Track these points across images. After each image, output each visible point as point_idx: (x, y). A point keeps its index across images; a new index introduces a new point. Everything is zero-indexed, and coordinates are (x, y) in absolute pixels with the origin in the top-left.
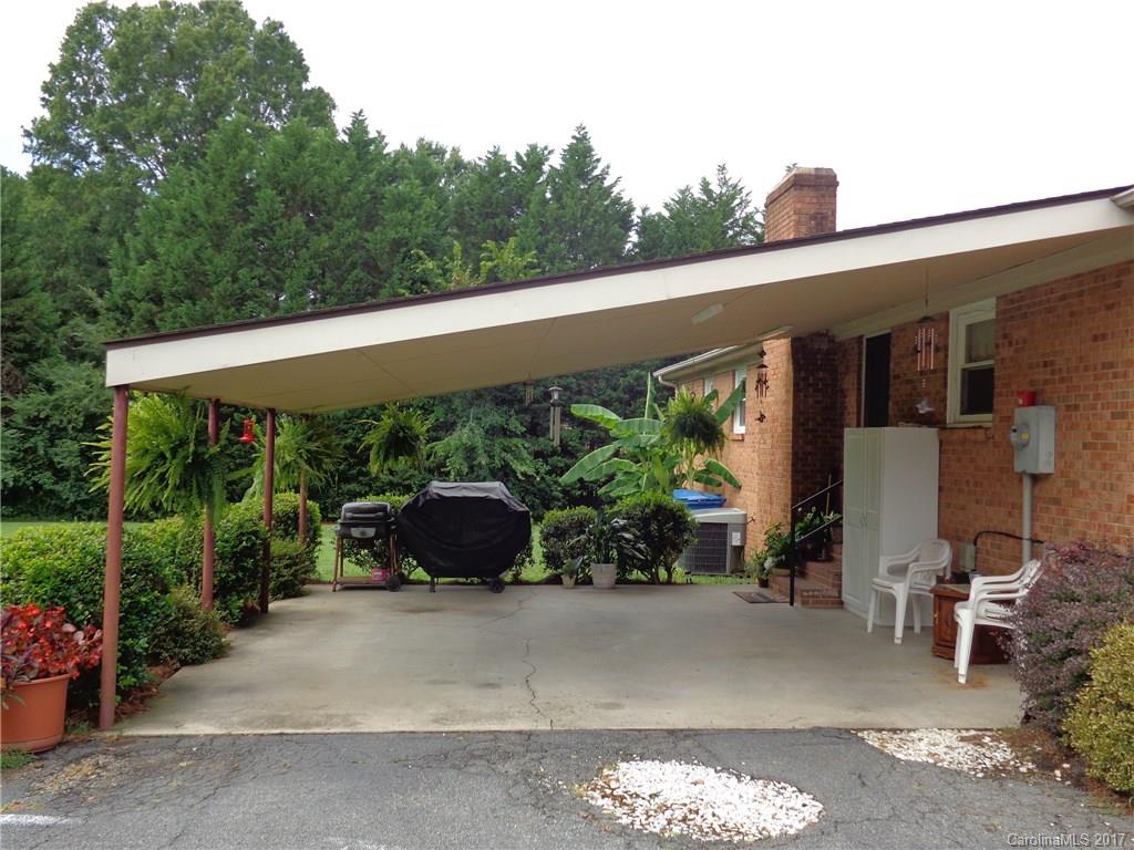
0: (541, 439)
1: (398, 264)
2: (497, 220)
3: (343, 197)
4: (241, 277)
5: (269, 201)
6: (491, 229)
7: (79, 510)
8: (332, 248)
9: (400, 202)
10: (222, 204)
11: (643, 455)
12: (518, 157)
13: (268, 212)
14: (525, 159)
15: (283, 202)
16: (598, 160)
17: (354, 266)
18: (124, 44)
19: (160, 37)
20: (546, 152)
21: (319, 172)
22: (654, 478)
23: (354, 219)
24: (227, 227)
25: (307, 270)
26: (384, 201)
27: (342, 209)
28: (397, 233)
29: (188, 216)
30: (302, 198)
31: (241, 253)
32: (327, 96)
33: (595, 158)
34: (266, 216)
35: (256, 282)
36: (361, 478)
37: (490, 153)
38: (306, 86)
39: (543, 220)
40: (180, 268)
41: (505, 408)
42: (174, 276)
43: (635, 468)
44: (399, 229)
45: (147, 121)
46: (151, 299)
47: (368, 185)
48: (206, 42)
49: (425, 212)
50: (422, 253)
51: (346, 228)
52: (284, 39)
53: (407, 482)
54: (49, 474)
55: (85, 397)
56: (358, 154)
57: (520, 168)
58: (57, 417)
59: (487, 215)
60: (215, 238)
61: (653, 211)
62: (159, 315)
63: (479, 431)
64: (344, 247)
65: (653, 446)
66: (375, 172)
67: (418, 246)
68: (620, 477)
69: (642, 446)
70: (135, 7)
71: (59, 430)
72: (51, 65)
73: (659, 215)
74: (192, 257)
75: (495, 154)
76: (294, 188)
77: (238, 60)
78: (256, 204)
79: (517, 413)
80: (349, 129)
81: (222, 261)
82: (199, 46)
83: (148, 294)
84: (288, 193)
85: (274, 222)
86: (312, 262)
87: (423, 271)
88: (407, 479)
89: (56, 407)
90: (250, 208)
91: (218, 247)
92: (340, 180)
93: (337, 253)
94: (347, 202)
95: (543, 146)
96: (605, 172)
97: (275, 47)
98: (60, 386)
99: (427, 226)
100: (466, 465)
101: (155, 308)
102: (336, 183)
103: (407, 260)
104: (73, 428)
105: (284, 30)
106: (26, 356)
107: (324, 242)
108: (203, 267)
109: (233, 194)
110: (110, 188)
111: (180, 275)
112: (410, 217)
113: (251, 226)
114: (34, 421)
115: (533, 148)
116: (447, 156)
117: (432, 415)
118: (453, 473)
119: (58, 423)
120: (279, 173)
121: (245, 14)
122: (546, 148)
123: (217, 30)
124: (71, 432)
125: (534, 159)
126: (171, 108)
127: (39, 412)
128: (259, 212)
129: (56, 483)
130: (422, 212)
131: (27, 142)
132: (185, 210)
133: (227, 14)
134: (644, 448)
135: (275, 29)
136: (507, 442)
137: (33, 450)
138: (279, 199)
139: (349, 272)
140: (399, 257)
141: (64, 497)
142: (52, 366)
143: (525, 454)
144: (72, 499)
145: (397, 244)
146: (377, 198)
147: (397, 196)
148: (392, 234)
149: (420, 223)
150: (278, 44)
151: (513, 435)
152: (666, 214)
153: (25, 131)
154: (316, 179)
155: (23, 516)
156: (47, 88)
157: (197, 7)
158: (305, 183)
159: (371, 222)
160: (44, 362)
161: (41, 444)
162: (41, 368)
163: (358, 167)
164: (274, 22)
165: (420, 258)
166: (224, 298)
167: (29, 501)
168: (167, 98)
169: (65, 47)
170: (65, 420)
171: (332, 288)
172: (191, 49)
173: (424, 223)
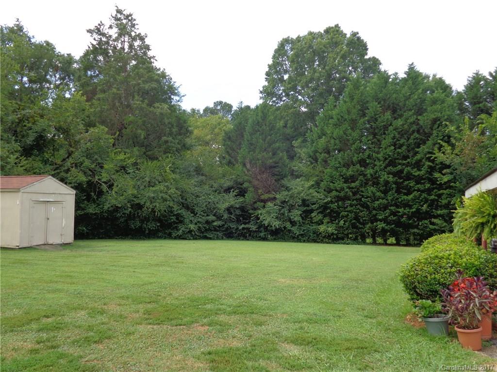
1: (435, 130)
2: (481, 105)
3: (407, 102)
4: (363, 140)
5: (374, 107)
6: (478, 109)
7: (300, 238)
8: (403, 125)
9: (434, 102)
10: (354, 111)
12: (491, 74)
13: (374, 112)
14: (494, 74)
15: (380, 107)
17: (413, 132)
18: (297, 52)
19: (310, 47)
21: (396, 92)
23: (413, 111)
24: (356, 120)
25: (393, 135)
26: (426, 101)
27: (407, 107)
28: (435, 115)
29: (340, 117)
30: (388, 104)
32: (378, 60)
34: (373, 113)
35: (370, 142)
37: (475, 73)
38: (366, 57)
40: (338, 138)
42: (335, 142)
44: (435, 113)
45: (306, 81)
46: (325, 152)
47: (419, 95)
48: (328, 46)
49: (448, 104)
50: (447, 123)
51: (409, 115)
52: (359, 38)
53: (443, 229)
54: (289, 223)
55: (301, 193)
56: (413, 82)
57: (491, 78)
58: (291, 201)
60: (351, 125)
62: (329, 159)
64: (408, 124)
66: (421, 89)
67: (446, 120)
70: (299, 37)
71: (292, 206)
72: (268, 65)
74: (343, 133)
75: (477, 74)
76: (385, 100)
77: (341, 51)
78: (369, 109)
80: (407, 72)
81: (355, 134)
82: (325, 48)
83: (324, 150)
84: (382, 103)
85: (377, 116)
86: (395, 131)
87: (448, 132)
88: (443, 227)
89: (291, 197)
90: (367, 111)
91: (352, 129)
92: (405, 95)
93: (406, 127)
94: (410, 104)
97: (355, 42)
98: (292, 188)
99: (449, 111)
101: (327, 156)
102: (404, 96)
103: (440, 127)
104: (298, 205)
105: (359, 35)
106: (279, 177)
107: (399, 122)
108: (347, 137)
109: (359, 106)
110: (292, 110)
111: (337, 142)
112: (440, 107)
113: (366, 118)
114: (284, 202)
116: (431, 78)
119: (292, 203)
120: (378, 95)
121: (342, 31)
123: (332, 40)
124: (297, 207)
126: (316, 74)
127: (285, 199)
128: (370, 113)
129: (291, 227)
130: (446, 105)
131: (261, 95)
132: (338, 115)
133: (336, 33)
135: (356, 35)
137: (283, 214)
138: (379, 106)
139: (411, 134)
140: (436, 126)
141: (295, 233)
142: (289, 181)
144: (298, 233)
145: (435, 121)
146: (423, 101)
147: (433, 99)
148: (432, 116)
149: (445, 110)
150: (357, 42)
153: (261, 91)
154: (394, 96)
155: (280, 240)
156: (268, 74)
157: (323, 32)
158: (389, 98)
159: (420, 111)
160: (285, 179)
161: (286, 212)
162: (285, 182)
163: (413, 88)
164: (355, 33)
165: (446, 125)
166: (356, 150)
167: (282, 234)
168: (314, 71)
169: (274, 57)
170: (295, 202)
171: (404, 142)
172: (323, 49)
173: (447, 109)
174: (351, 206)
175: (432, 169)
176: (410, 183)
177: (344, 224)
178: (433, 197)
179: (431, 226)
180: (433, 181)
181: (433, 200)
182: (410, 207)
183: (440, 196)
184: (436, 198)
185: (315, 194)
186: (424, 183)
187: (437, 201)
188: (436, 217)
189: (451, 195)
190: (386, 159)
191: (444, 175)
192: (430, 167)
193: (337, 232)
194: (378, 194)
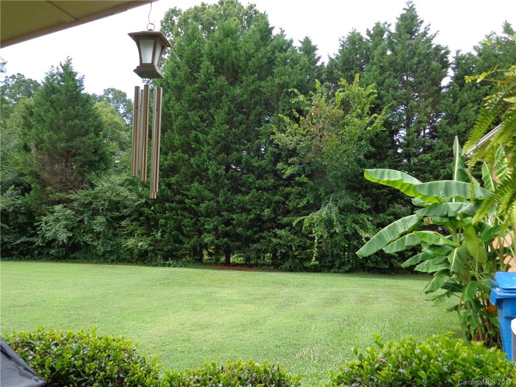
0: (381, 215)
1: (282, 99)
3: (250, 62)
5: (206, 69)
10: (181, 74)
11: (454, 226)
12: (368, 33)
14: (372, 32)
15: (214, 69)
16: (422, 22)
17: (256, 103)
20: (386, 26)
22: (468, 253)
23: (256, 75)
24: (183, 87)
25: (228, 108)
26: (276, 62)
27: (249, 69)
28: (281, 80)
30: (227, 66)
31: (192, 102)
33: (419, 21)
34: (204, 78)
36: (262, 240)
39: (382, 64)
41: (356, 193)
43: (442, 240)
44: (283, 77)
47: (266, 54)
49: (301, 65)
50: (296, 90)
51: (251, 81)
53: (289, 244)
57: (369, 38)
58: (95, 203)
59: (347, 70)
61: (464, 52)
63: (335, 209)
64: (249, 93)
65: (465, 215)
67: (295, 87)
68: (426, 250)
69: (451, 215)
71: (95, 210)
73: (470, 54)
76: (222, 61)
78: (200, 71)
79: (364, 196)
81: (178, 107)
85: (209, 82)
87: (297, 102)
88: (289, 242)
89: (95, 197)
90: (196, 75)
91: (178, 100)
92: (248, 52)
93: (245, 96)
94: (252, 65)
95: (384, 22)
96: (427, 29)
99: (301, 74)
100: (326, 232)
102: (246, 54)
103: (288, 97)
104: (103, 209)
109: (188, 67)
113: (197, 85)
114: (83, 205)
115: (378, 25)
117: (305, 199)
118: (316, 238)
119: (95, 206)
120: (213, 52)
122: (386, 23)
124: (102, 211)
125: (379, 31)
127: (85, 200)
128: (201, 76)
129: (94, 241)
134: (454, 218)
136: (356, 216)
137: (82, 221)
138: (212, 67)
143: (369, 225)
145: (283, 86)
146: (272, 62)
148: (277, 81)
149: (296, 73)
151: (360, 211)
152: (475, 53)
158: (228, 56)
161: (85, 219)
164: (252, 5)
165: (295, 94)
166: (180, 129)
172: (210, 21)
173: (299, 72)
174: (171, 209)
175: (277, 158)
176: (249, 178)
177: (162, 236)
178: (277, 198)
179: (275, 241)
180: (277, 175)
181: (277, 203)
182: (249, 211)
183: (287, 196)
184: (282, 198)
185: (127, 193)
186: (266, 178)
187: (284, 203)
188: (282, 226)
189: (302, 196)
190: (217, 142)
191: (290, 165)
192: (274, 154)
193: (152, 247)
194: (206, 193)
